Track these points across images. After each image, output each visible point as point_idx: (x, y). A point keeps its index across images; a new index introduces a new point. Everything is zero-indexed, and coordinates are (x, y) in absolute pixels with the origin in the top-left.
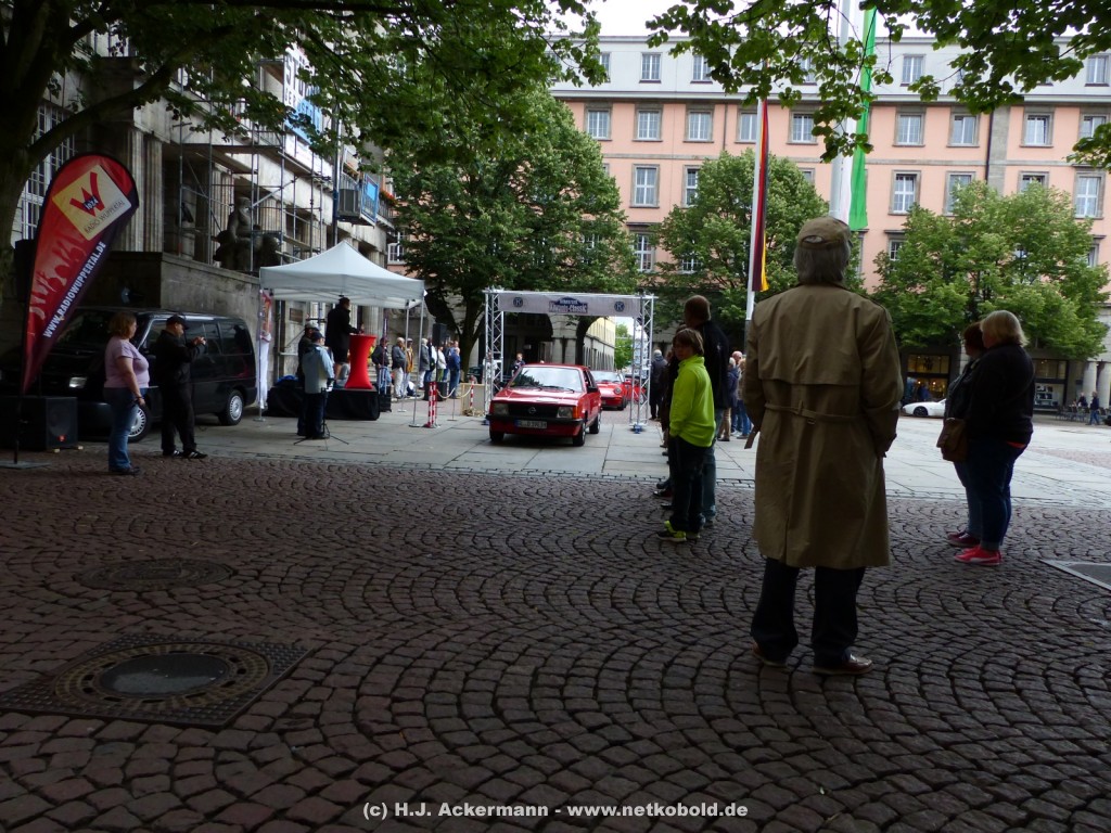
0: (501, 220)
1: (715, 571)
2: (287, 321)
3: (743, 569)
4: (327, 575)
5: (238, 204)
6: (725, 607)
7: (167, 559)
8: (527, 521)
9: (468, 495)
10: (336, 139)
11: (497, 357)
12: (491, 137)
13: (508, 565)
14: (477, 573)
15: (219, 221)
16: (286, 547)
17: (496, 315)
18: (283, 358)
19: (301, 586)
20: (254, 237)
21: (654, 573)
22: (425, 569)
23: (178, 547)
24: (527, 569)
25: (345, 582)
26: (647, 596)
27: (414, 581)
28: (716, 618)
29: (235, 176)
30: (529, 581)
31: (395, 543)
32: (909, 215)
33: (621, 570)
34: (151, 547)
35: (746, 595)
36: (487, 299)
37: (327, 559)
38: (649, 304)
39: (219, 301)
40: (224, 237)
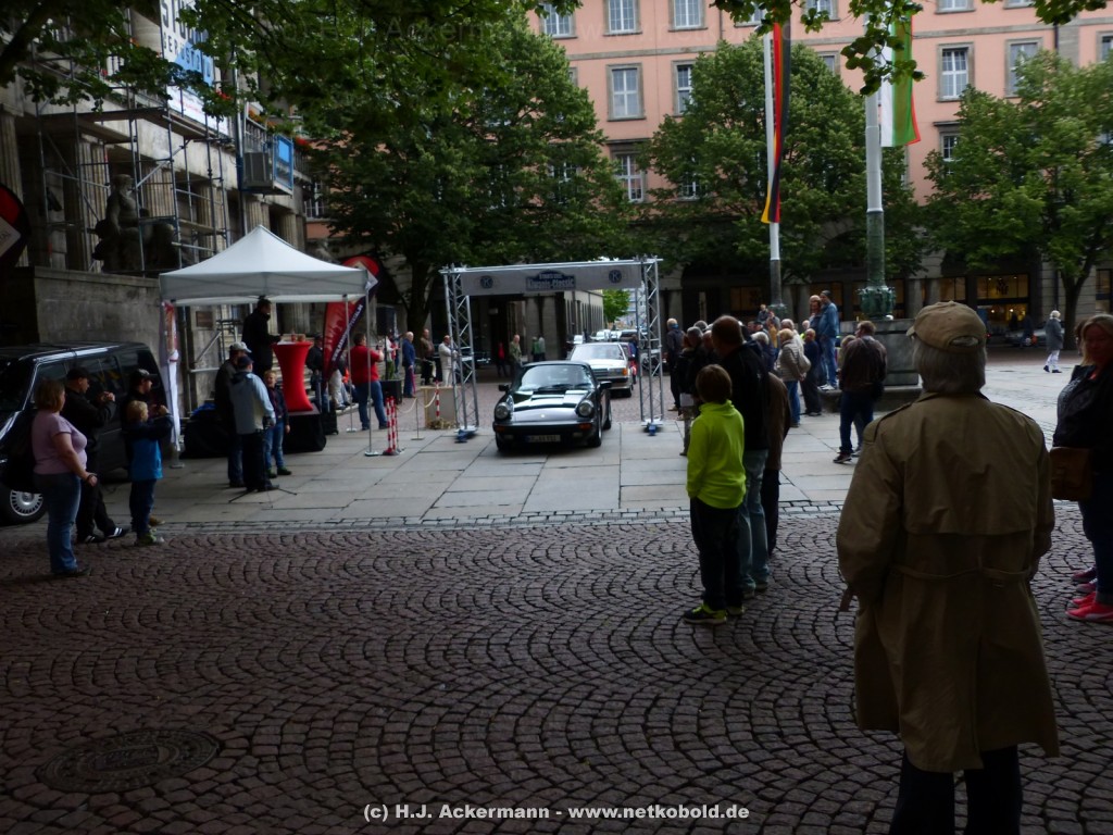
0: (448, 160)
1: (786, 671)
2: (194, 328)
3: (819, 664)
4: (328, 734)
5: (116, 183)
6: (808, 734)
7: (136, 731)
8: (545, 609)
9: (463, 570)
10: (236, 96)
11: (466, 353)
12: (440, 94)
13: (540, 691)
14: (505, 710)
15: (93, 207)
16: (269, 692)
17: (459, 300)
18: (193, 376)
19: (303, 755)
20: (143, 225)
21: (715, 685)
22: (442, 711)
23: (140, 705)
24: (563, 696)
25: (352, 742)
26: (714, 727)
27: (433, 733)
28: (801, 755)
29: (108, 146)
30: (570, 715)
31: (398, 670)
32: (962, 100)
33: (675, 683)
34: (109, 710)
35: (830, 708)
36: (446, 282)
37: (322, 706)
38: (653, 269)
39: (108, 317)
40: (103, 228)
